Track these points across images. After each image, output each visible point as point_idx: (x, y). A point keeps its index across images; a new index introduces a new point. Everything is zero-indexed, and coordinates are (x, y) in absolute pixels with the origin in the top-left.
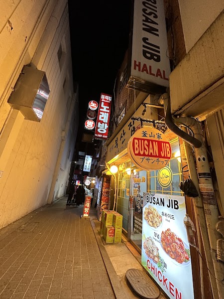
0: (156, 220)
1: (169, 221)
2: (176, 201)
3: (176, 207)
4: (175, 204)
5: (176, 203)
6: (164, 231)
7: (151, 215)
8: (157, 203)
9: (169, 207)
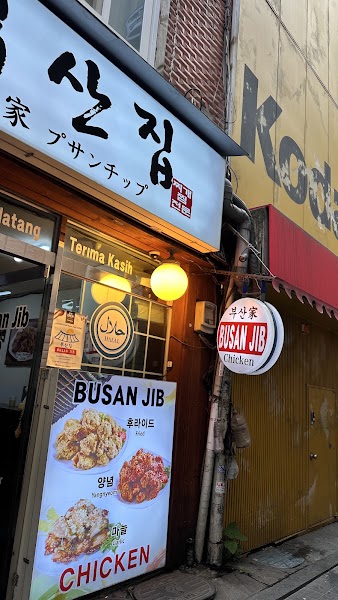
0: (109, 443)
1: (142, 434)
2: (162, 391)
3: (160, 401)
4: (159, 397)
5: (160, 394)
6: (128, 461)
7: (92, 437)
8: (116, 399)
9: (145, 404)
